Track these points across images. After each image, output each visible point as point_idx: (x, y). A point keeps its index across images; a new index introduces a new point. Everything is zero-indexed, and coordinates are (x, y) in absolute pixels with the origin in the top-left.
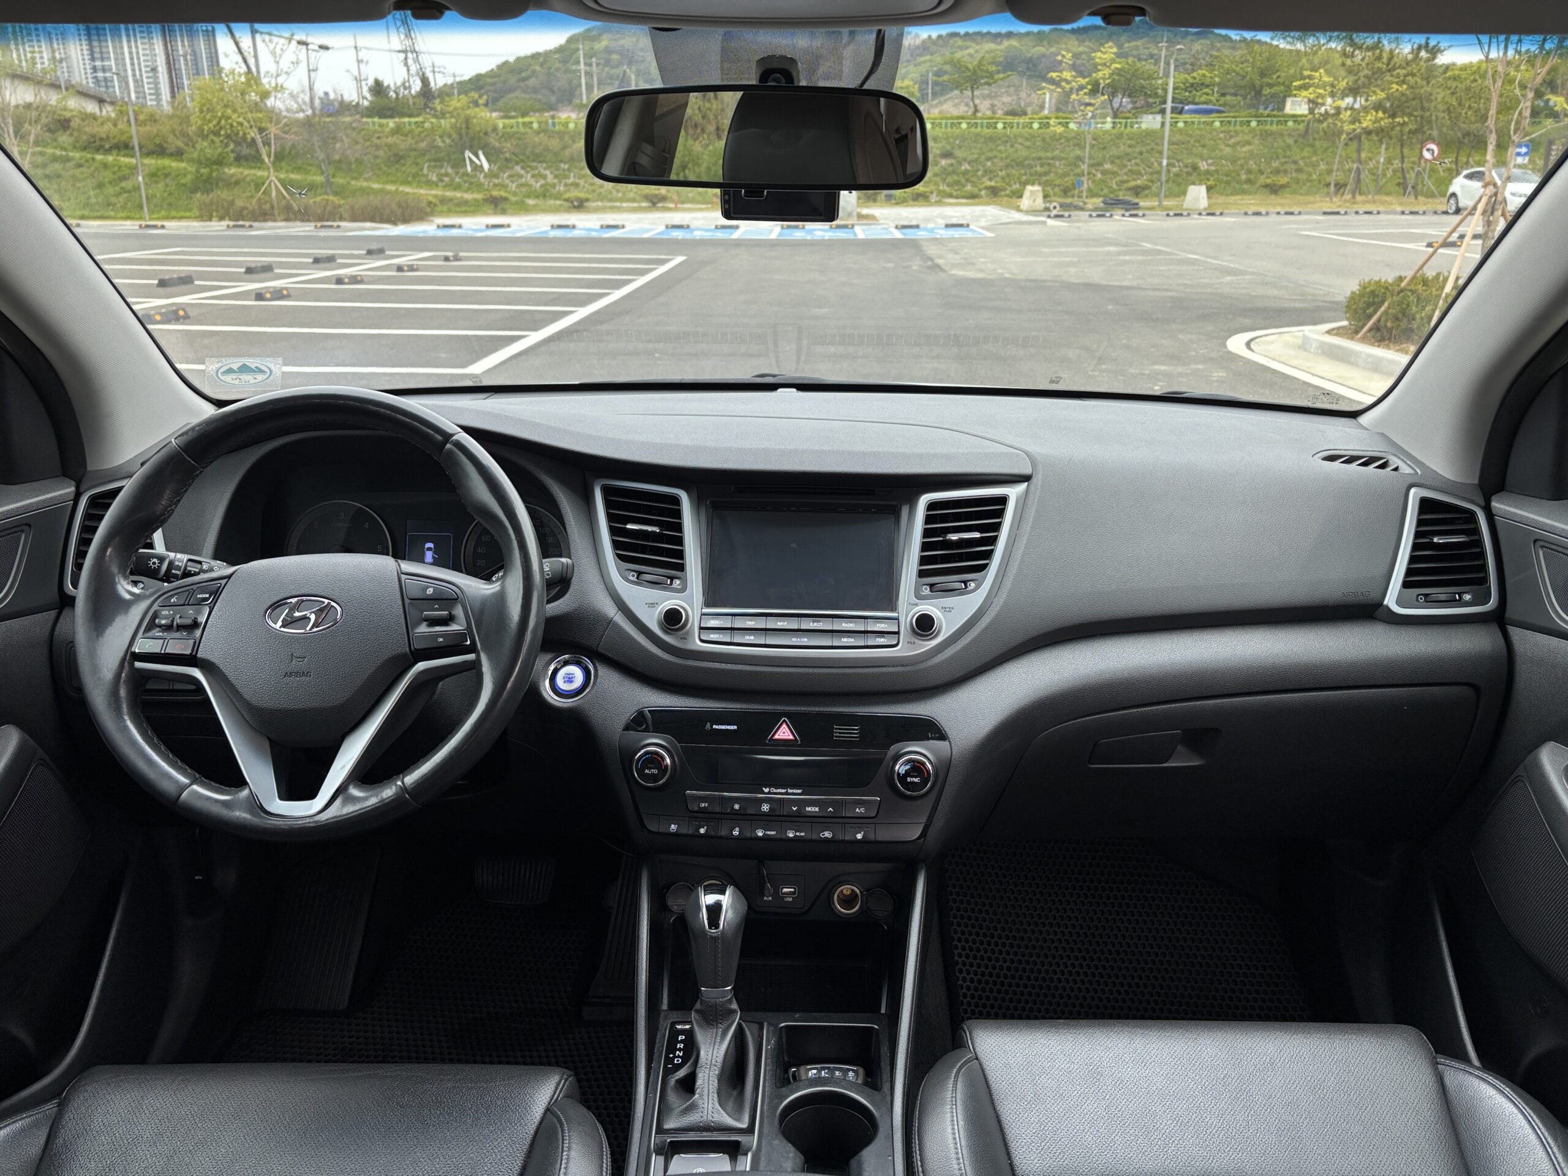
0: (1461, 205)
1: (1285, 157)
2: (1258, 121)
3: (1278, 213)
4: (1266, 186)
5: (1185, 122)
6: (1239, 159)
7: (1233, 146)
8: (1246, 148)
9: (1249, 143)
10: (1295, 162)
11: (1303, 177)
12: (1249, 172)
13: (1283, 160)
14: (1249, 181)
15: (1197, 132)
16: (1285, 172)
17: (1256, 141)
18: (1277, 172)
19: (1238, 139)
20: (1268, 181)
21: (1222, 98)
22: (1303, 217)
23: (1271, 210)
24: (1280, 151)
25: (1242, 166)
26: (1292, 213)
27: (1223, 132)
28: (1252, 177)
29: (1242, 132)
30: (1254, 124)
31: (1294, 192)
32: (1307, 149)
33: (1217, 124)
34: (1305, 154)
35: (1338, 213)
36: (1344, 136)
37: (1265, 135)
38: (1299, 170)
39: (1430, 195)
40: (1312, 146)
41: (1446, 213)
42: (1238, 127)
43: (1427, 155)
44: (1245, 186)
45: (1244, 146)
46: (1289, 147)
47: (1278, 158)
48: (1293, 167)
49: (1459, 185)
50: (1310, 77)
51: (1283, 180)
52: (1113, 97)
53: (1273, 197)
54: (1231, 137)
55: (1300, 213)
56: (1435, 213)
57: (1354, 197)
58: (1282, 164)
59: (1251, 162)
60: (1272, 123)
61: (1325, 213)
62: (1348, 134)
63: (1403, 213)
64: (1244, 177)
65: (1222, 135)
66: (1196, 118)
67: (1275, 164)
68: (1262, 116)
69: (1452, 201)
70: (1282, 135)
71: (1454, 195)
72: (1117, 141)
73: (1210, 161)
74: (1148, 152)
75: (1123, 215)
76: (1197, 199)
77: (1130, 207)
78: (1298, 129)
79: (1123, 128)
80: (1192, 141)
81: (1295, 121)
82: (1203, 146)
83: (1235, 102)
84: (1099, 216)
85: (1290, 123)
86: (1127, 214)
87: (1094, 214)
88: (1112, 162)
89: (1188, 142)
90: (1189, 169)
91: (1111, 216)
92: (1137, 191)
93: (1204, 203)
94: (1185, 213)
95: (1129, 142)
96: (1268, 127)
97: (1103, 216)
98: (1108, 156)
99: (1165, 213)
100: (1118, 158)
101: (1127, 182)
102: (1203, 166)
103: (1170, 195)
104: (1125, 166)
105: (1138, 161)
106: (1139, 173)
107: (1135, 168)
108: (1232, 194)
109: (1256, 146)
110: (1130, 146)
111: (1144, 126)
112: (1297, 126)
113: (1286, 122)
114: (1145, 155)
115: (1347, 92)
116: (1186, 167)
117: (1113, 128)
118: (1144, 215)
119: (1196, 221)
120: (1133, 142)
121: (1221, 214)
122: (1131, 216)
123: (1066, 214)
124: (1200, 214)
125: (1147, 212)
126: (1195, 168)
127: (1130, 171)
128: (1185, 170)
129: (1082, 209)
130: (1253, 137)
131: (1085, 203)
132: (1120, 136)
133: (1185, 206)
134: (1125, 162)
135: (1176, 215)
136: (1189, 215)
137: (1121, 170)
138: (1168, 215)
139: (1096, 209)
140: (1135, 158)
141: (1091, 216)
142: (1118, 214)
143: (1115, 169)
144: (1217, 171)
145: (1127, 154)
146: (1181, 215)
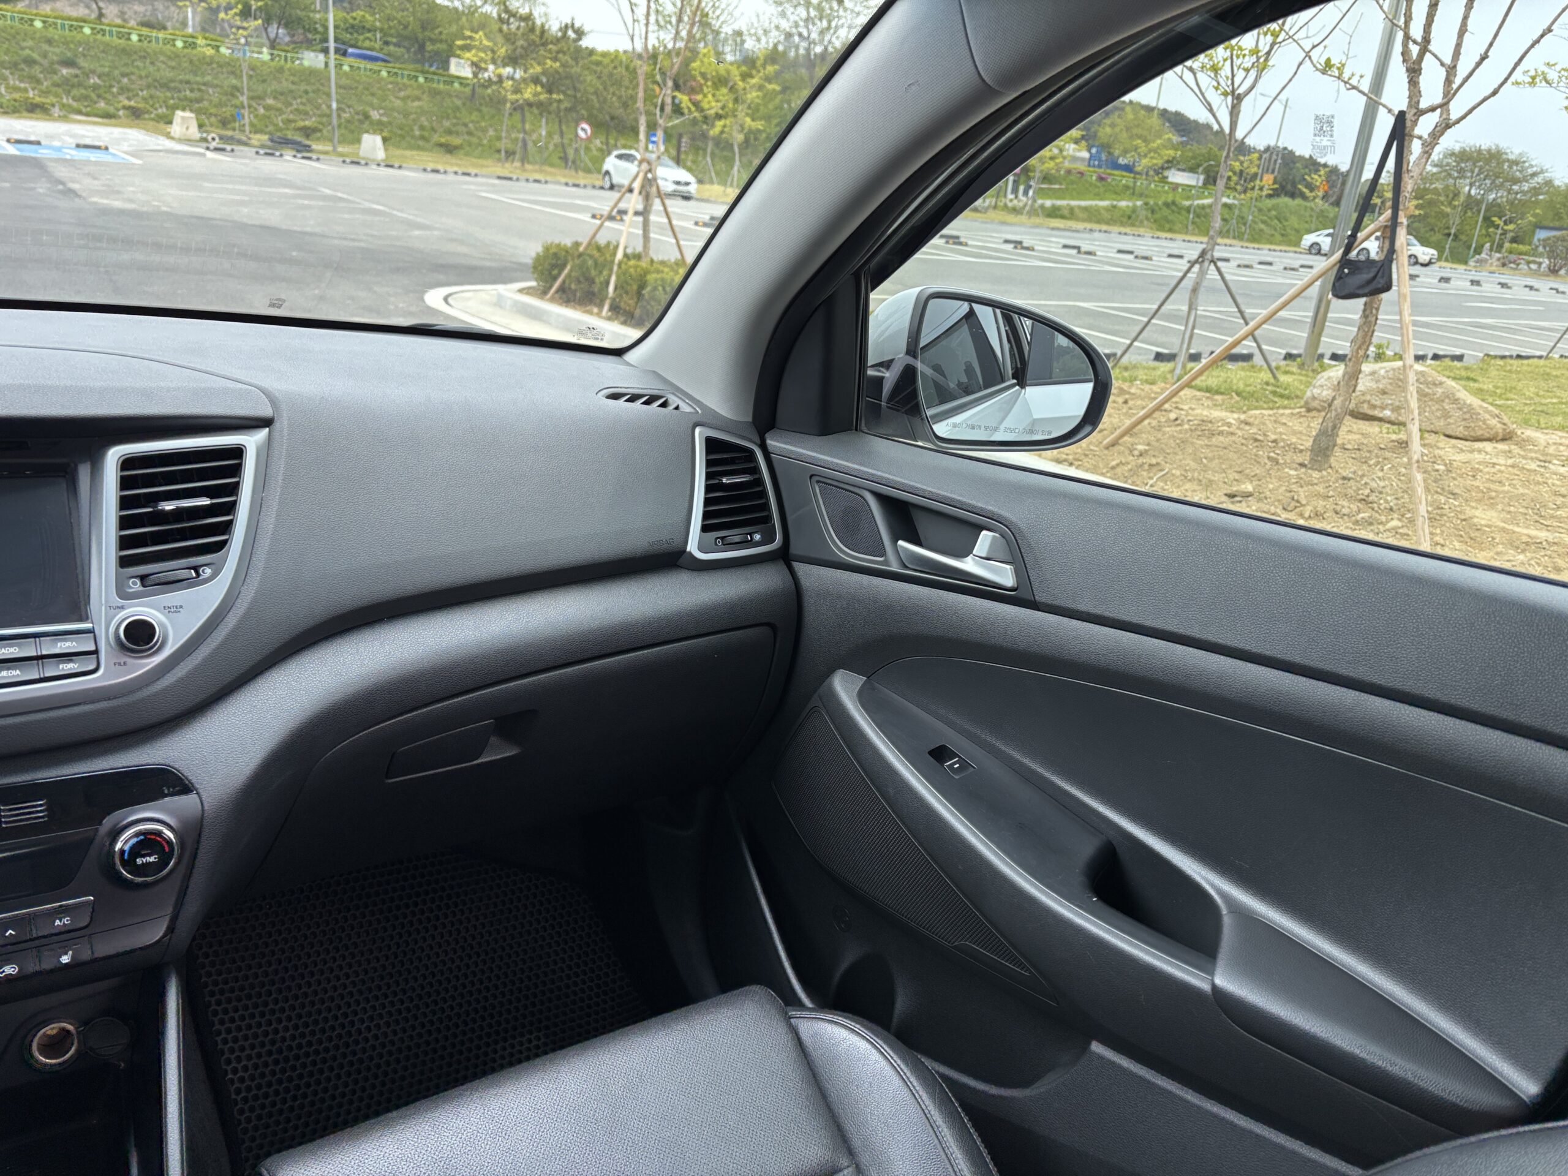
0: (615, 181)
1: (455, 117)
2: (426, 78)
3: (456, 173)
4: (441, 145)
5: (351, 67)
6: (411, 113)
7: (404, 99)
8: (416, 104)
9: (419, 99)
10: (466, 125)
11: (475, 140)
12: (422, 128)
13: (454, 121)
14: (422, 138)
15: (364, 79)
16: (457, 133)
17: (425, 97)
18: (449, 132)
19: (408, 92)
20: (443, 140)
21: (386, 48)
22: (479, 180)
23: (451, 169)
24: (450, 111)
25: (414, 120)
26: (468, 174)
27: (391, 83)
28: (426, 134)
29: (411, 86)
30: (421, 80)
31: (467, 154)
32: (475, 113)
33: (384, 74)
34: (473, 118)
35: (510, 179)
36: (508, 105)
37: (435, 93)
38: (470, 133)
39: (588, 171)
40: (479, 111)
41: (602, 188)
42: (405, 80)
43: (582, 134)
44: (421, 143)
45: (413, 101)
46: (458, 109)
47: (448, 118)
48: (464, 129)
49: (611, 163)
50: (471, 38)
51: (456, 141)
52: (268, 24)
53: (448, 156)
54: (400, 90)
55: (476, 175)
56: (594, 187)
57: (523, 164)
58: (455, 125)
59: (423, 119)
60: (439, 81)
61: (499, 178)
62: (512, 103)
63: (567, 184)
64: (417, 133)
65: (390, 86)
66: (362, 64)
67: (447, 124)
68: (428, 72)
69: (607, 178)
70: (450, 96)
71: (607, 173)
72: (278, 75)
73: (381, 111)
74: (314, 92)
75: (295, 156)
76: (374, 149)
77: (302, 149)
78: (464, 93)
79: (283, 62)
80: (361, 87)
81: (461, 84)
82: (373, 95)
83: (399, 54)
84: (266, 154)
85: (456, 85)
86: (299, 155)
87: (262, 152)
88: (275, 98)
89: (357, 88)
90: (361, 117)
91: (281, 155)
92: (308, 132)
93: (381, 154)
94: (363, 162)
95: (292, 78)
96: (435, 85)
97: (272, 155)
98: (269, 90)
99: (341, 159)
100: (282, 94)
101: (295, 121)
102: (375, 115)
103: (343, 141)
104: (291, 104)
105: (304, 100)
106: (306, 113)
107: (301, 107)
108: (406, 149)
109: (425, 103)
110: (293, 83)
111: (306, 63)
112: (462, 89)
113: (453, 82)
114: (311, 95)
115: (506, 60)
116: (358, 113)
117: (272, 60)
118: (318, 159)
119: (373, 171)
120: (296, 79)
121: (400, 167)
122: (304, 158)
123: (229, 148)
124: (379, 165)
125: (321, 157)
126: (367, 117)
127: (297, 110)
128: (356, 117)
129: (246, 144)
130: (423, 93)
131: (250, 139)
132: (281, 70)
133: (361, 154)
134: (289, 99)
135: (353, 162)
136: (366, 164)
137: (286, 107)
138: (344, 162)
139: (262, 146)
140: (301, 97)
141: (257, 153)
142: (288, 155)
143: (279, 105)
144: (390, 123)
145: (291, 91)
146: (358, 163)
